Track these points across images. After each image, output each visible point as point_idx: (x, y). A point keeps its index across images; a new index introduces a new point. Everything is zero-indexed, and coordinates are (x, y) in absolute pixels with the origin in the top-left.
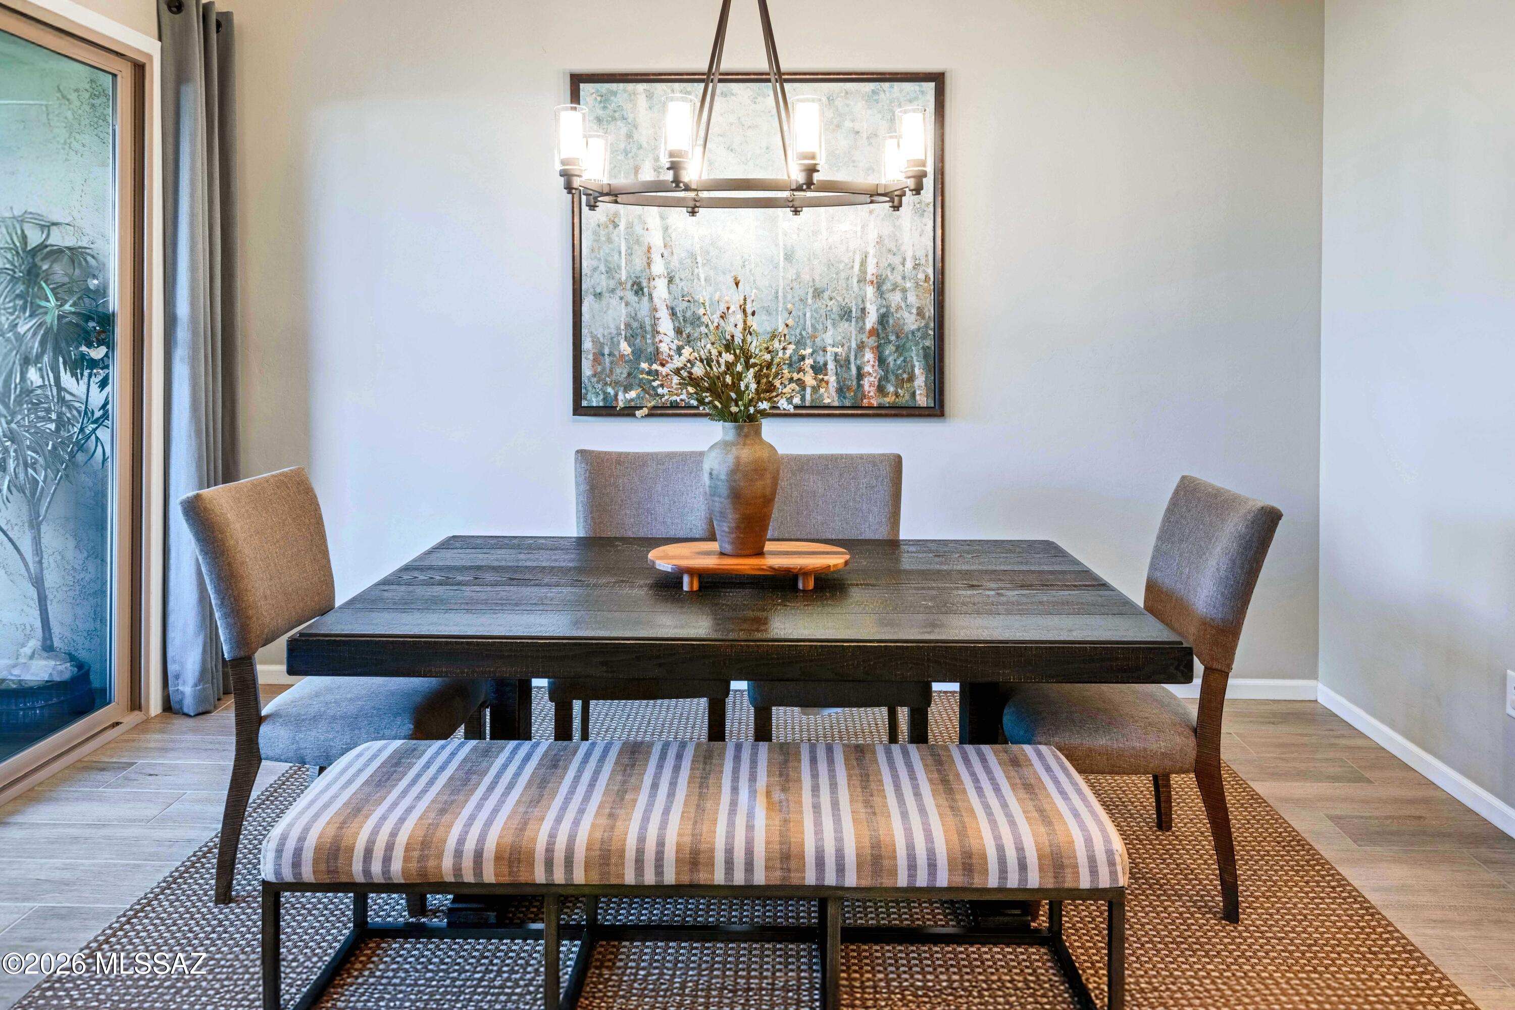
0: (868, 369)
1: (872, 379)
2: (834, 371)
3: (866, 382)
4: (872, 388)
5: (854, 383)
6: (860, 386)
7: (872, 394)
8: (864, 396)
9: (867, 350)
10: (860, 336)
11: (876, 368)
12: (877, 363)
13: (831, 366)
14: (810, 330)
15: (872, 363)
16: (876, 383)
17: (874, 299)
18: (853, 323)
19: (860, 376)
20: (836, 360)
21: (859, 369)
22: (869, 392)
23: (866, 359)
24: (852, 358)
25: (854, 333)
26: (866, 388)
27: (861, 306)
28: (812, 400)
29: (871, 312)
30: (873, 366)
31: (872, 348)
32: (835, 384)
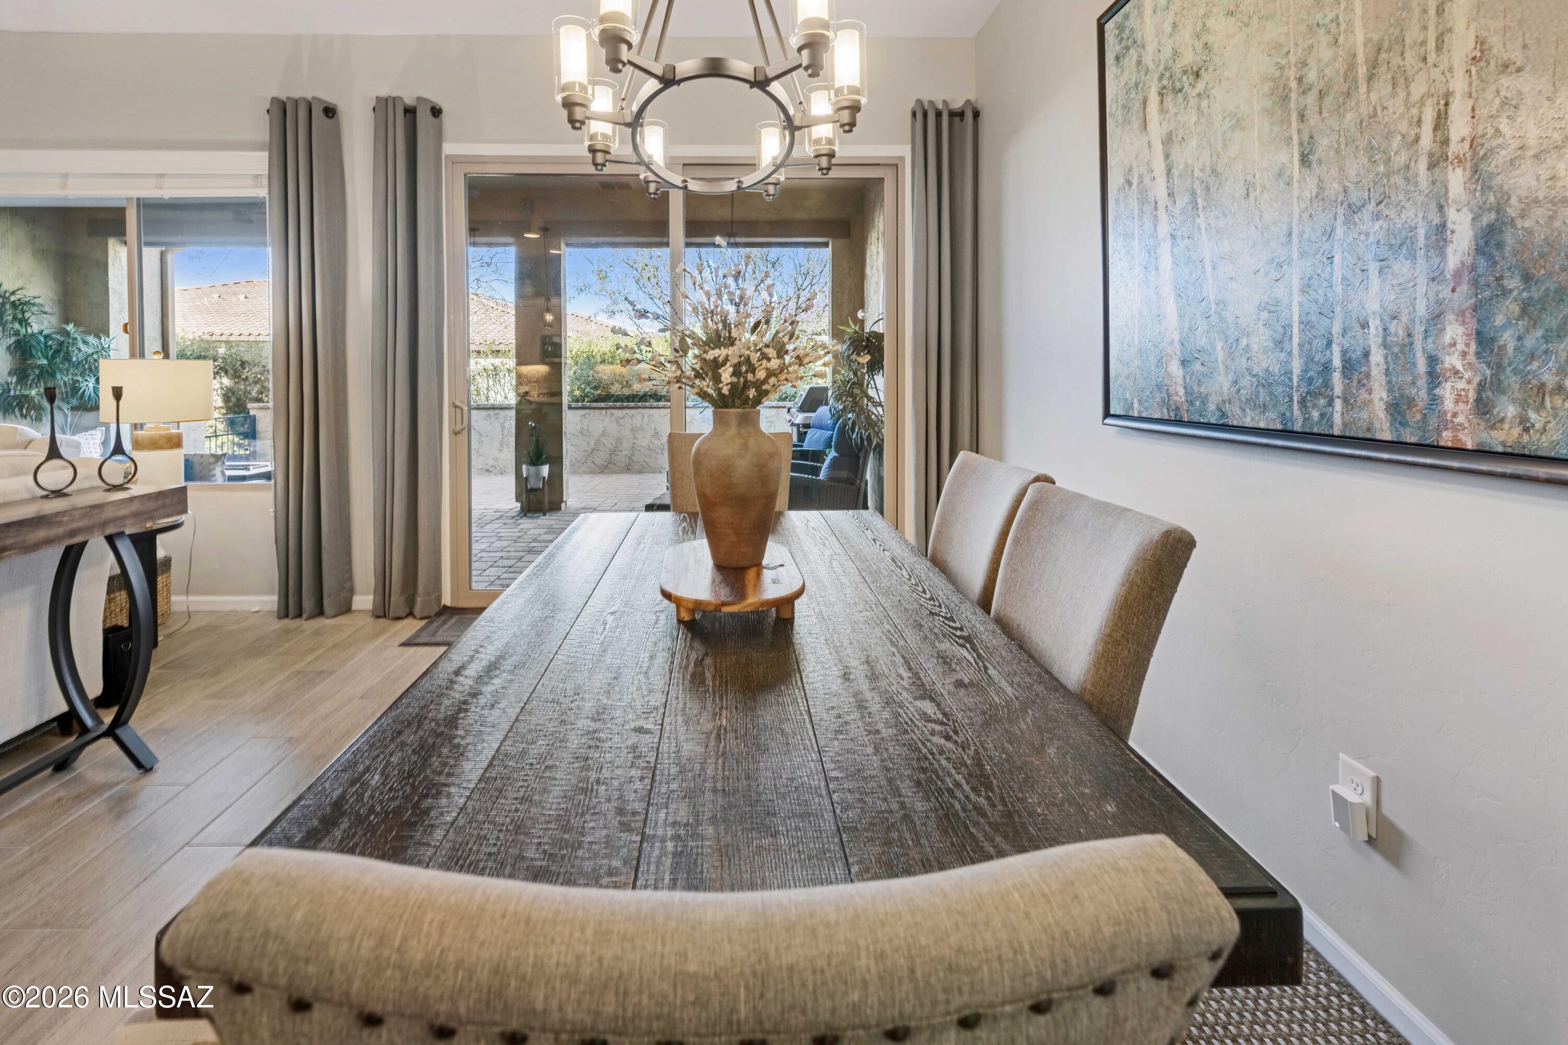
0: (1453, 361)
1: (1461, 385)
2: (1383, 367)
3: (1447, 391)
4: (1462, 406)
5: (1423, 394)
6: (1435, 400)
7: (1460, 419)
8: (1444, 424)
9: (1451, 317)
10: (1434, 287)
11: (1472, 358)
12: (1473, 347)
13: (1377, 357)
14: (1339, 289)
15: (1460, 347)
16: (1472, 395)
17: (1464, 197)
18: (1421, 261)
19: (1434, 377)
20: (1385, 345)
21: (1433, 361)
22: (1455, 415)
23: (1447, 339)
24: (1418, 338)
25: (1422, 281)
26: (1449, 405)
27: (1437, 221)
28: (1345, 425)
29: (1457, 227)
30: (1464, 354)
31: (1461, 313)
32: (1384, 395)
